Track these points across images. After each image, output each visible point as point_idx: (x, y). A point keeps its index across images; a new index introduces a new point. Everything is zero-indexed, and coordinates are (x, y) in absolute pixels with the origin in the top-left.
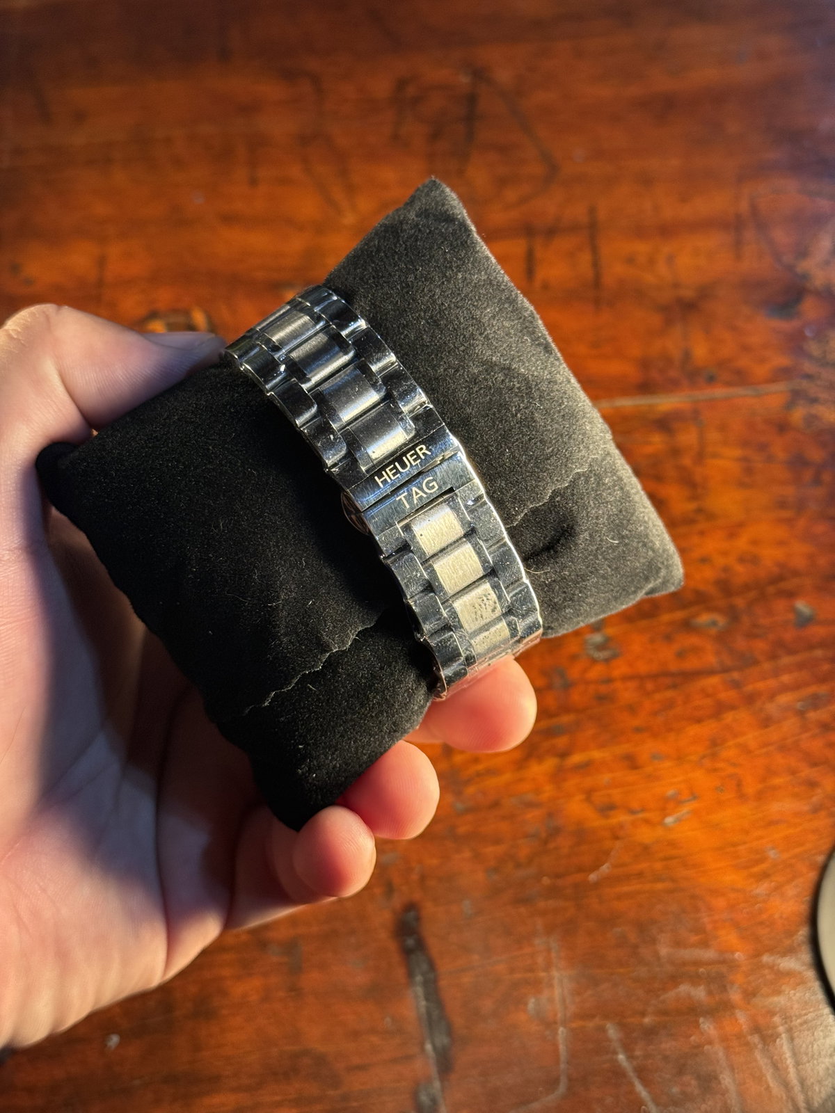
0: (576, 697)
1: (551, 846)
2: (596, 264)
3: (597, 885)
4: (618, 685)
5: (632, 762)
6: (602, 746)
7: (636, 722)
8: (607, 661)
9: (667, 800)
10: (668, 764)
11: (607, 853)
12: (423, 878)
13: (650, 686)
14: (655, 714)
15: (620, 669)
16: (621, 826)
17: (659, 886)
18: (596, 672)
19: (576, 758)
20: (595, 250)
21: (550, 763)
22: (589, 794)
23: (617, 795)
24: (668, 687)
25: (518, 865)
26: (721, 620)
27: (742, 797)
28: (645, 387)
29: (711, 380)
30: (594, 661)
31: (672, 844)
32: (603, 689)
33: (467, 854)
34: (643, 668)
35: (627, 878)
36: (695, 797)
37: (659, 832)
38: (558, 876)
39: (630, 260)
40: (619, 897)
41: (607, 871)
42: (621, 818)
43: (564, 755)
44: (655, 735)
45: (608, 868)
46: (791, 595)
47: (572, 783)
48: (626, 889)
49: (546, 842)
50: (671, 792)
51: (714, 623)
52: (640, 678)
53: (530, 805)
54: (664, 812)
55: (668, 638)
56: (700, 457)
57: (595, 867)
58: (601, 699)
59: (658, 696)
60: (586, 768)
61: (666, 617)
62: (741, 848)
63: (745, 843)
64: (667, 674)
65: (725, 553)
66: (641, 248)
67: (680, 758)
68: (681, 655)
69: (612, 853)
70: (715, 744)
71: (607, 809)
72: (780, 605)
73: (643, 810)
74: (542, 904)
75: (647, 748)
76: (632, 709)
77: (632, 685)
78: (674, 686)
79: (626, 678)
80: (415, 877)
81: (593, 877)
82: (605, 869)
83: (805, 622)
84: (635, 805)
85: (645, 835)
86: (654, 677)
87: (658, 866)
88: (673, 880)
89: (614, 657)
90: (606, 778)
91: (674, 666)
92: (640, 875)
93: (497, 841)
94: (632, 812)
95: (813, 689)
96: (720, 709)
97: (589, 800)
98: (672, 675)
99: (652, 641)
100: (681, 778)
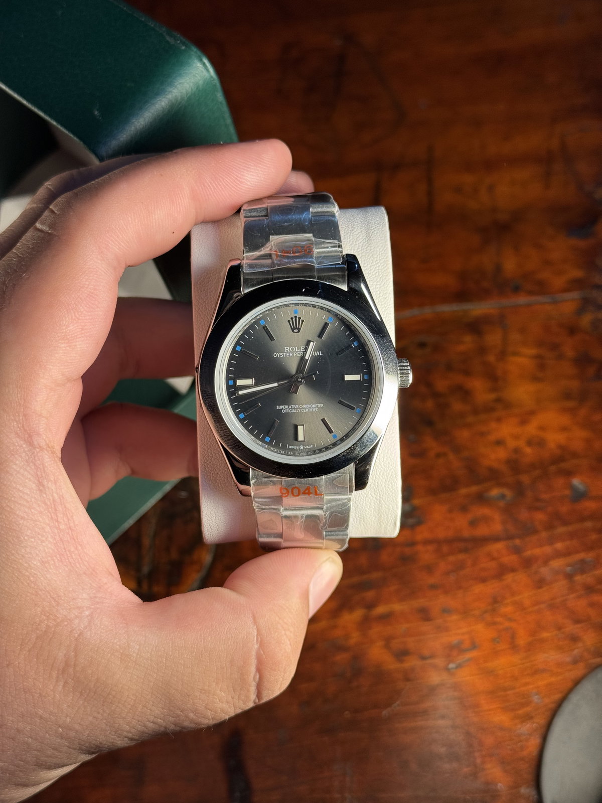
0: (385, 557)
1: (354, 684)
2: (430, 193)
3: (388, 719)
4: (420, 548)
5: (424, 614)
6: (402, 600)
7: (432, 580)
8: (413, 527)
9: (452, 647)
10: (455, 617)
11: (399, 692)
13: (445, 549)
14: (447, 573)
15: (423, 534)
16: (412, 670)
17: (440, 723)
19: (380, 610)
20: (430, 182)
21: (358, 614)
22: (388, 640)
23: (411, 643)
24: (460, 551)
25: (326, 701)
26: (508, 493)
27: (514, 647)
28: (462, 296)
29: (516, 289)
31: (454, 686)
32: (408, 551)
34: (441, 534)
35: (414, 715)
36: (474, 646)
37: (443, 676)
38: (357, 711)
39: (458, 190)
40: (407, 731)
41: (397, 708)
42: (412, 662)
43: (370, 606)
44: (447, 592)
45: (399, 705)
46: (569, 474)
47: (376, 630)
48: (412, 724)
49: (349, 681)
50: (454, 640)
51: (503, 496)
52: (437, 542)
53: (340, 649)
54: (449, 658)
55: (464, 509)
56: (503, 355)
57: (389, 705)
58: (405, 559)
59: (452, 558)
60: (386, 618)
61: (463, 491)
62: (509, 692)
63: (514, 688)
64: (460, 539)
65: (516, 437)
66: (468, 179)
67: (465, 613)
68: (473, 523)
69: (403, 693)
70: (496, 601)
71: (402, 654)
72: (560, 482)
73: (432, 656)
74: (342, 735)
75: (441, 601)
77: (430, 548)
78: (465, 550)
79: (427, 542)
81: (385, 713)
82: (396, 706)
83: (579, 496)
84: (426, 652)
86: (449, 541)
87: (440, 705)
89: (419, 523)
90: (403, 627)
91: (466, 533)
92: (425, 712)
94: (423, 658)
95: (582, 555)
96: (502, 571)
97: (387, 646)
98: (464, 540)
99: (450, 511)
100: (465, 630)
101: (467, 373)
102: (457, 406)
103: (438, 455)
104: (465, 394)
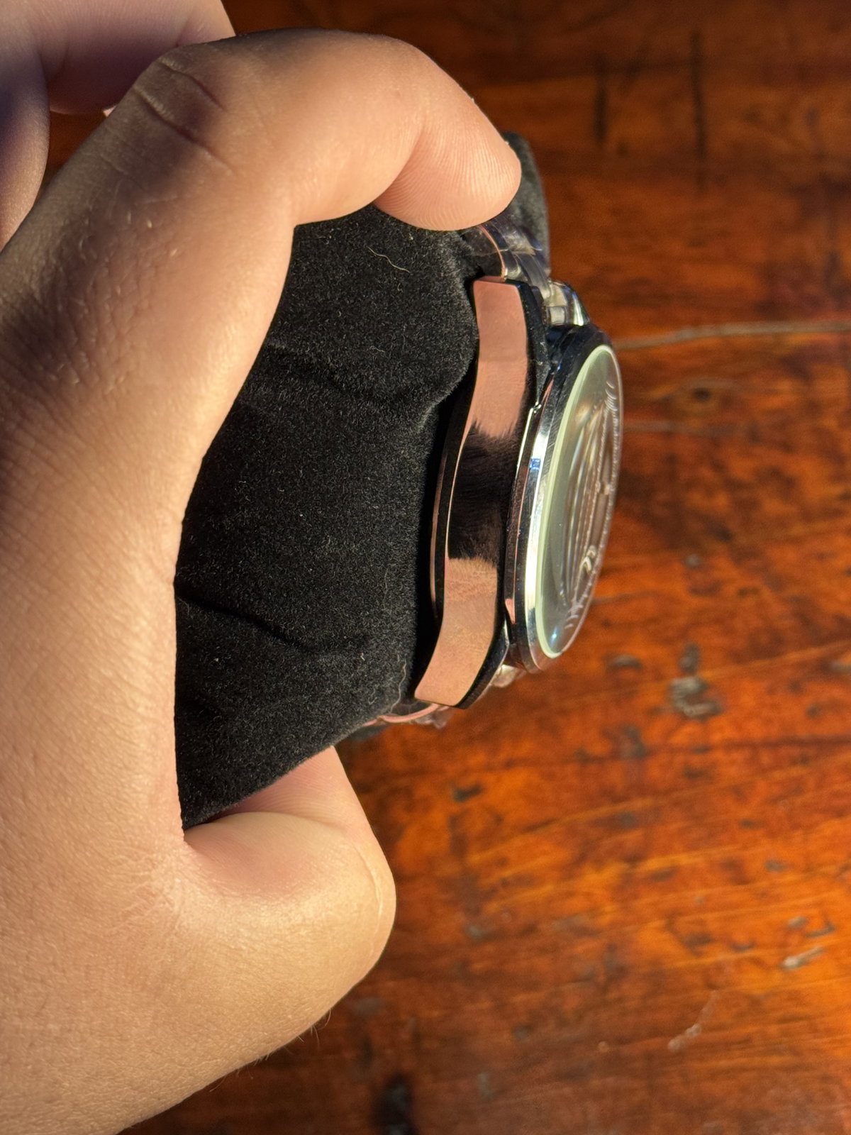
0: (655, 771)
1: (612, 995)
2: (699, 120)
3: (680, 1055)
4: (719, 755)
5: (736, 872)
6: (691, 847)
7: (745, 813)
8: (703, 718)
9: (789, 931)
10: (790, 877)
11: (697, 1008)
12: (417, 1037)
13: (766, 758)
14: (774, 801)
15: (722, 731)
16: (719, 968)
17: (775, 1060)
18: (684, 735)
19: (654, 864)
20: (698, 99)
21: (612, 871)
22: (671, 918)
23: (713, 921)
24: (794, 762)
25: (562, 1023)
28: (769, 309)
30: (684, 718)
31: (795, 997)
32: (697, 761)
33: (485, 1004)
34: (756, 731)
35: (727, 1046)
36: (829, 928)
37: (777, 978)
38: (621, 1041)
39: (752, 117)
40: (714, 1075)
41: (695, 1035)
42: (718, 955)
43: (634, 859)
44: (772, 835)
45: (697, 1031)
47: (647, 901)
48: (723, 1063)
49: (604, 989)
50: (794, 919)
52: (752, 746)
53: (584, 932)
54: (784, 948)
55: (796, 688)
57: (679, 1030)
58: (692, 775)
59: (778, 775)
60: (666, 878)
61: (793, 657)
64: (792, 742)
66: (770, 98)
67: (809, 869)
68: (814, 713)
69: (705, 1010)
71: (699, 941)
73: (752, 945)
74: (595, 1083)
75: (760, 852)
76: (739, 793)
77: (738, 756)
78: (804, 760)
79: (730, 746)
80: (405, 1035)
81: (674, 1044)
82: (693, 1031)
84: (740, 938)
85: (754, 982)
86: (772, 745)
87: (773, 1029)
88: (795, 1052)
89: (714, 713)
90: (698, 894)
91: (803, 732)
92: (746, 1042)
93: (532, 986)
94: (736, 948)
97: (670, 927)
98: (801, 743)
99: (771, 691)
100: (810, 900)
101: (787, 447)
102: (772, 506)
103: (743, 593)
104: (787, 485)
